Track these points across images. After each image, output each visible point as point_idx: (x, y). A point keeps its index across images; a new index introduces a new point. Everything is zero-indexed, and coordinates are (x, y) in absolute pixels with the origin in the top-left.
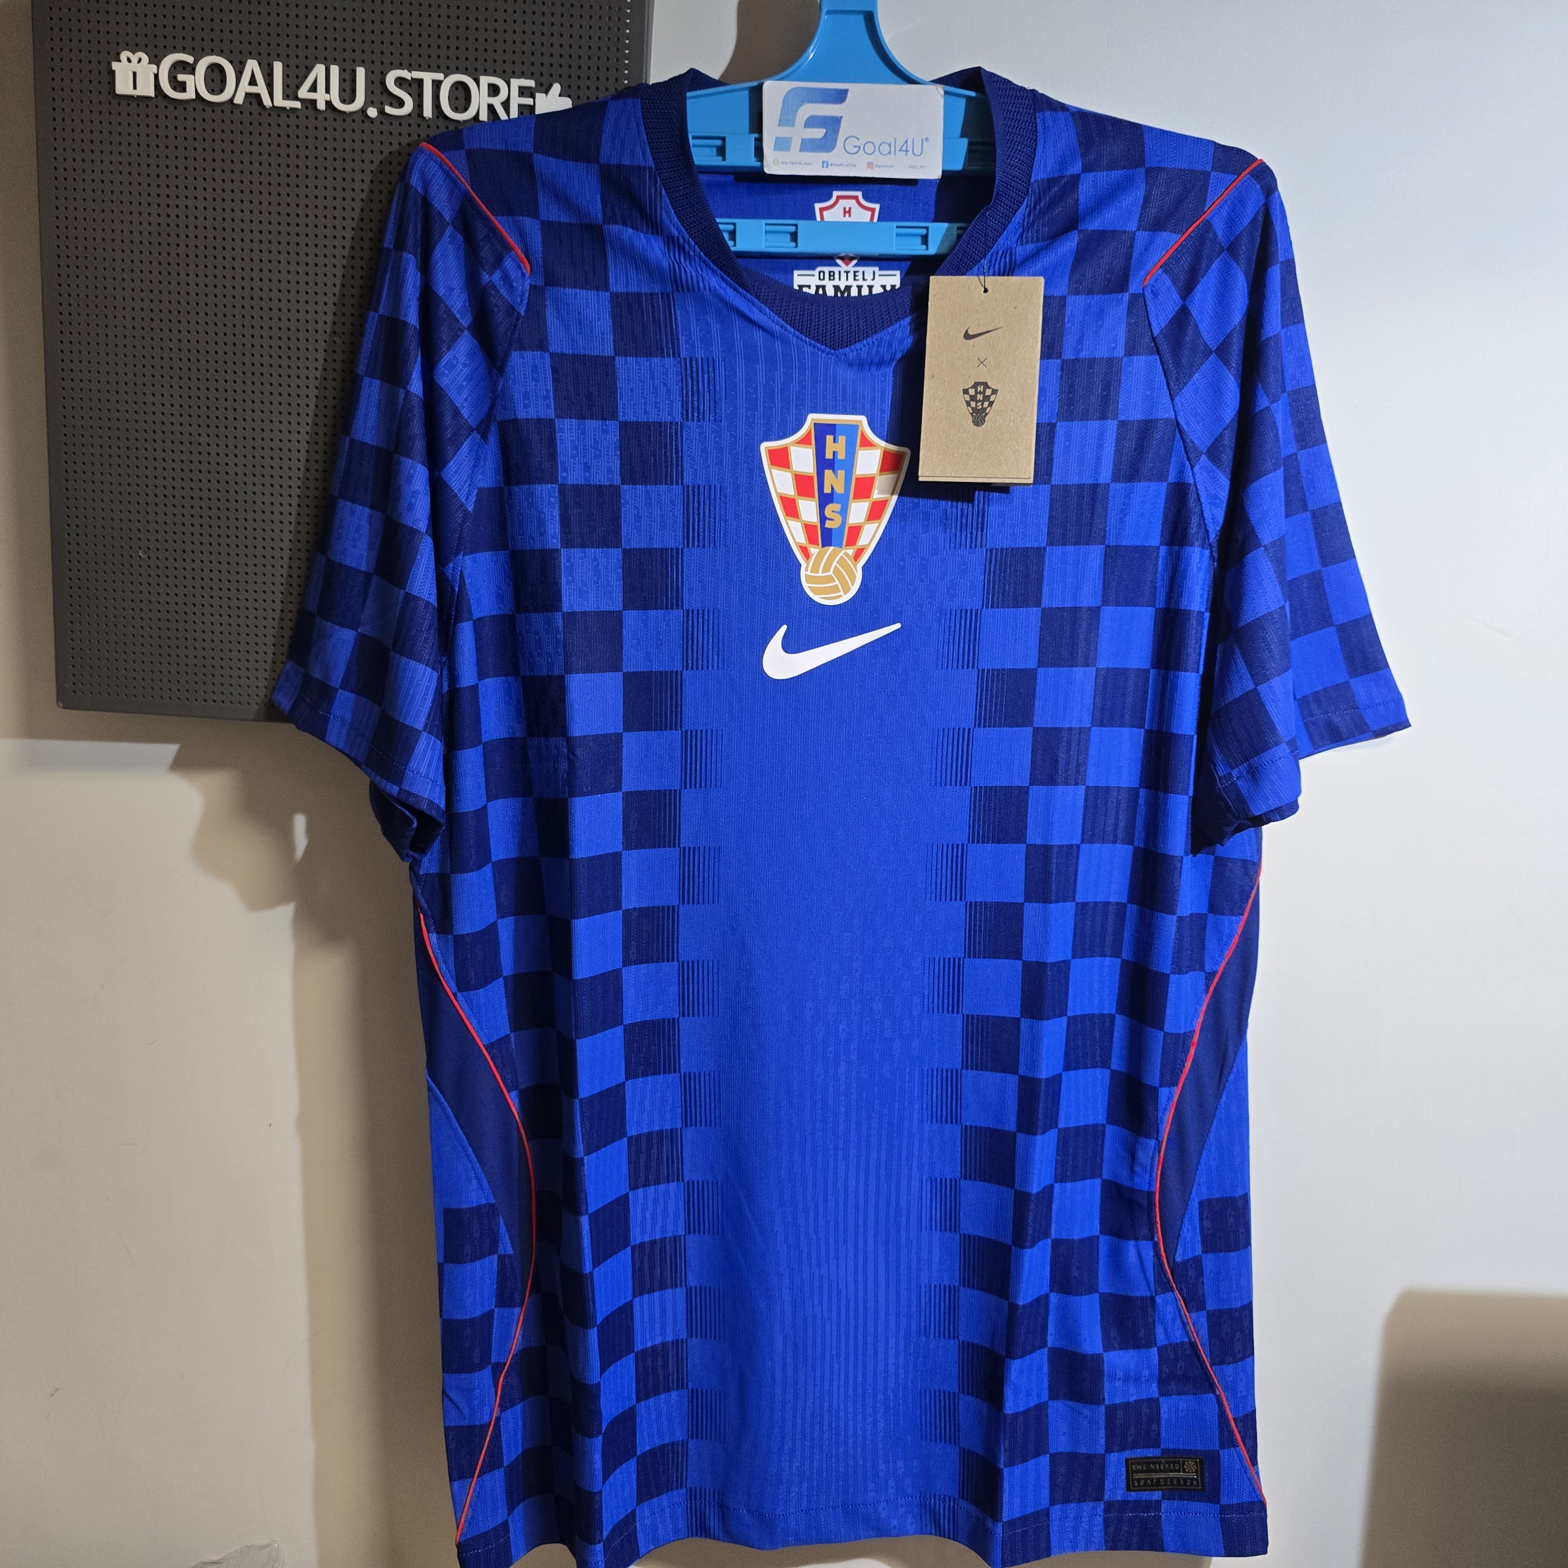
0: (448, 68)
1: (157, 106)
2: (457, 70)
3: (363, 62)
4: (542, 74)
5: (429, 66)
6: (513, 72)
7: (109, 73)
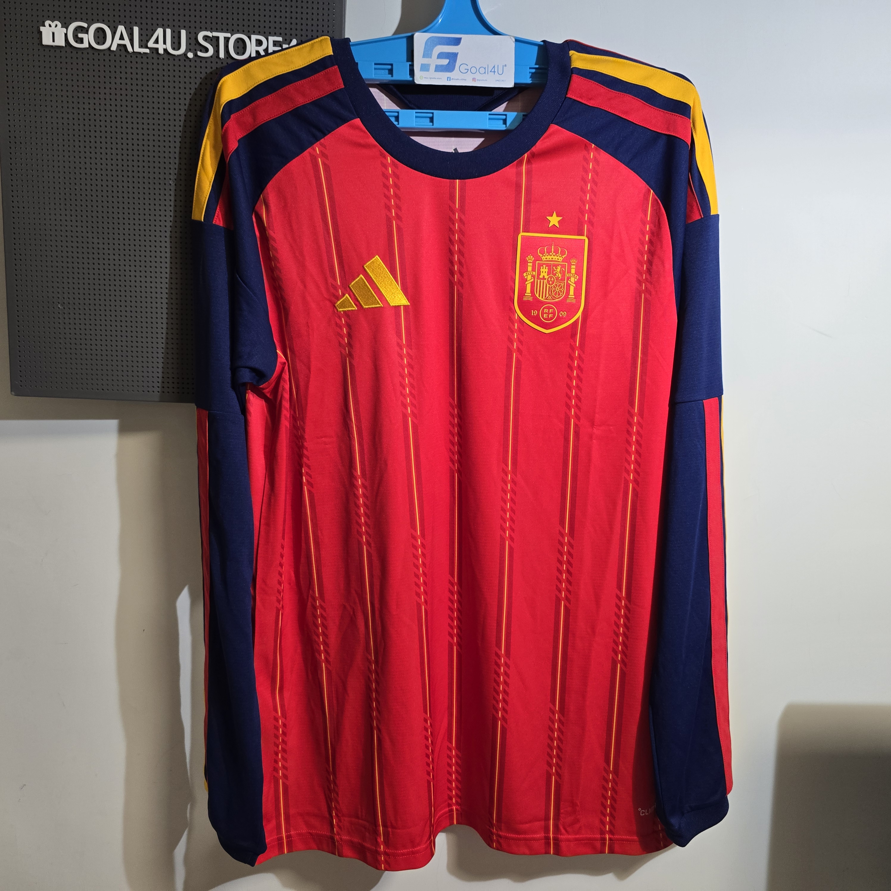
0: (233, 30)
1: (66, 52)
2: (238, 32)
3: (185, 27)
4: (286, 34)
5: (222, 30)
6: (270, 33)
7: (38, 33)
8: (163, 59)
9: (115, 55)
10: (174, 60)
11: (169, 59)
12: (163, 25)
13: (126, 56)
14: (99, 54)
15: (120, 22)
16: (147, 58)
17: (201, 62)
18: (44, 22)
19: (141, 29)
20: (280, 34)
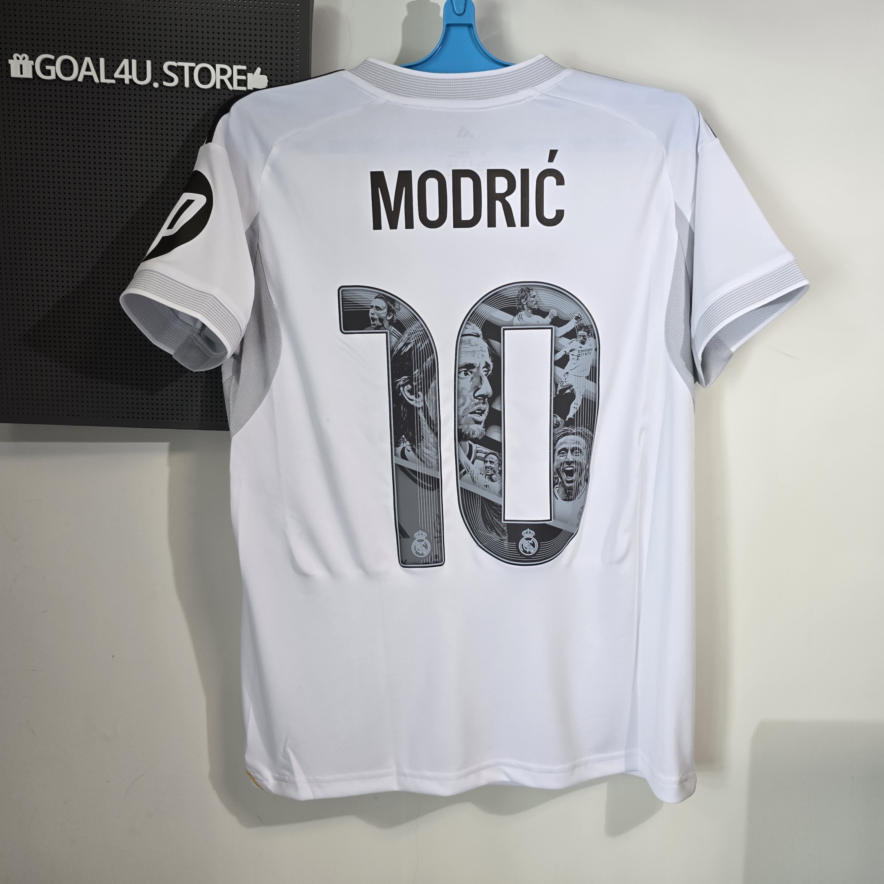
0: (198, 60)
1: (34, 84)
2: (203, 61)
3: (150, 57)
4: (250, 63)
5: (187, 59)
6: (235, 62)
7: (7, 66)
8: (130, 89)
9: (82, 86)
10: (140, 90)
11: (135, 89)
12: (129, 56)
13: (93, 87)
14: (66, 86)
15: (86, 53)
16: (114, 88)
17: (167, 91)
18: (12, 55)
19: (108, 60)
20: (245, 62)
